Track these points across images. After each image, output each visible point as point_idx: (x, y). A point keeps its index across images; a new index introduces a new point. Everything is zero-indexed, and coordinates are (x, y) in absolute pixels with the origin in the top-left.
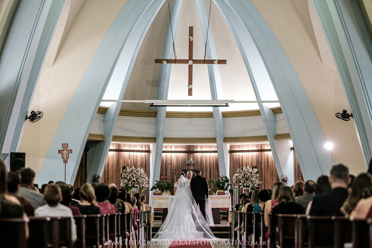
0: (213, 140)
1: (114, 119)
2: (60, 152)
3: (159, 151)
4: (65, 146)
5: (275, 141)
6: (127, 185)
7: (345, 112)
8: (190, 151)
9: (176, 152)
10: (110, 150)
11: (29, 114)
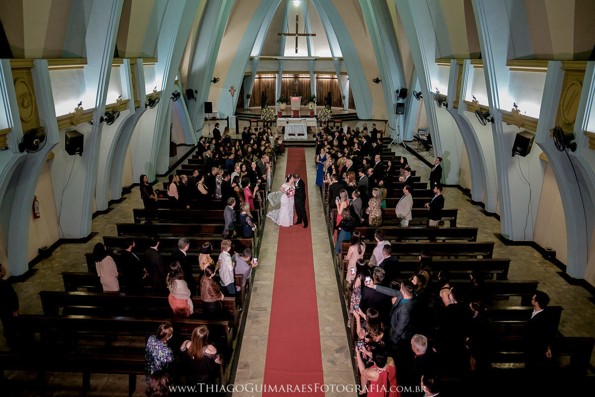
0: (308, 72)
1: (257, 64)
2: (229, 91)
3: (280, 78)
4: (232, 88)
5: (340, 76)
6: (264, 119)
7: (378, 78)
8: (296, 77)
9: (289, 78)
10: (256, 78)
11: (213, 80)
